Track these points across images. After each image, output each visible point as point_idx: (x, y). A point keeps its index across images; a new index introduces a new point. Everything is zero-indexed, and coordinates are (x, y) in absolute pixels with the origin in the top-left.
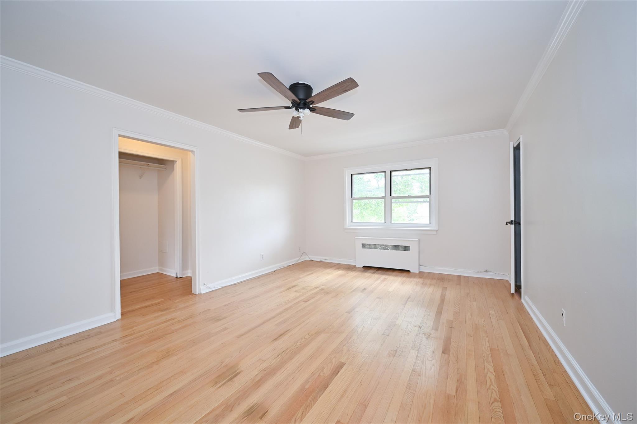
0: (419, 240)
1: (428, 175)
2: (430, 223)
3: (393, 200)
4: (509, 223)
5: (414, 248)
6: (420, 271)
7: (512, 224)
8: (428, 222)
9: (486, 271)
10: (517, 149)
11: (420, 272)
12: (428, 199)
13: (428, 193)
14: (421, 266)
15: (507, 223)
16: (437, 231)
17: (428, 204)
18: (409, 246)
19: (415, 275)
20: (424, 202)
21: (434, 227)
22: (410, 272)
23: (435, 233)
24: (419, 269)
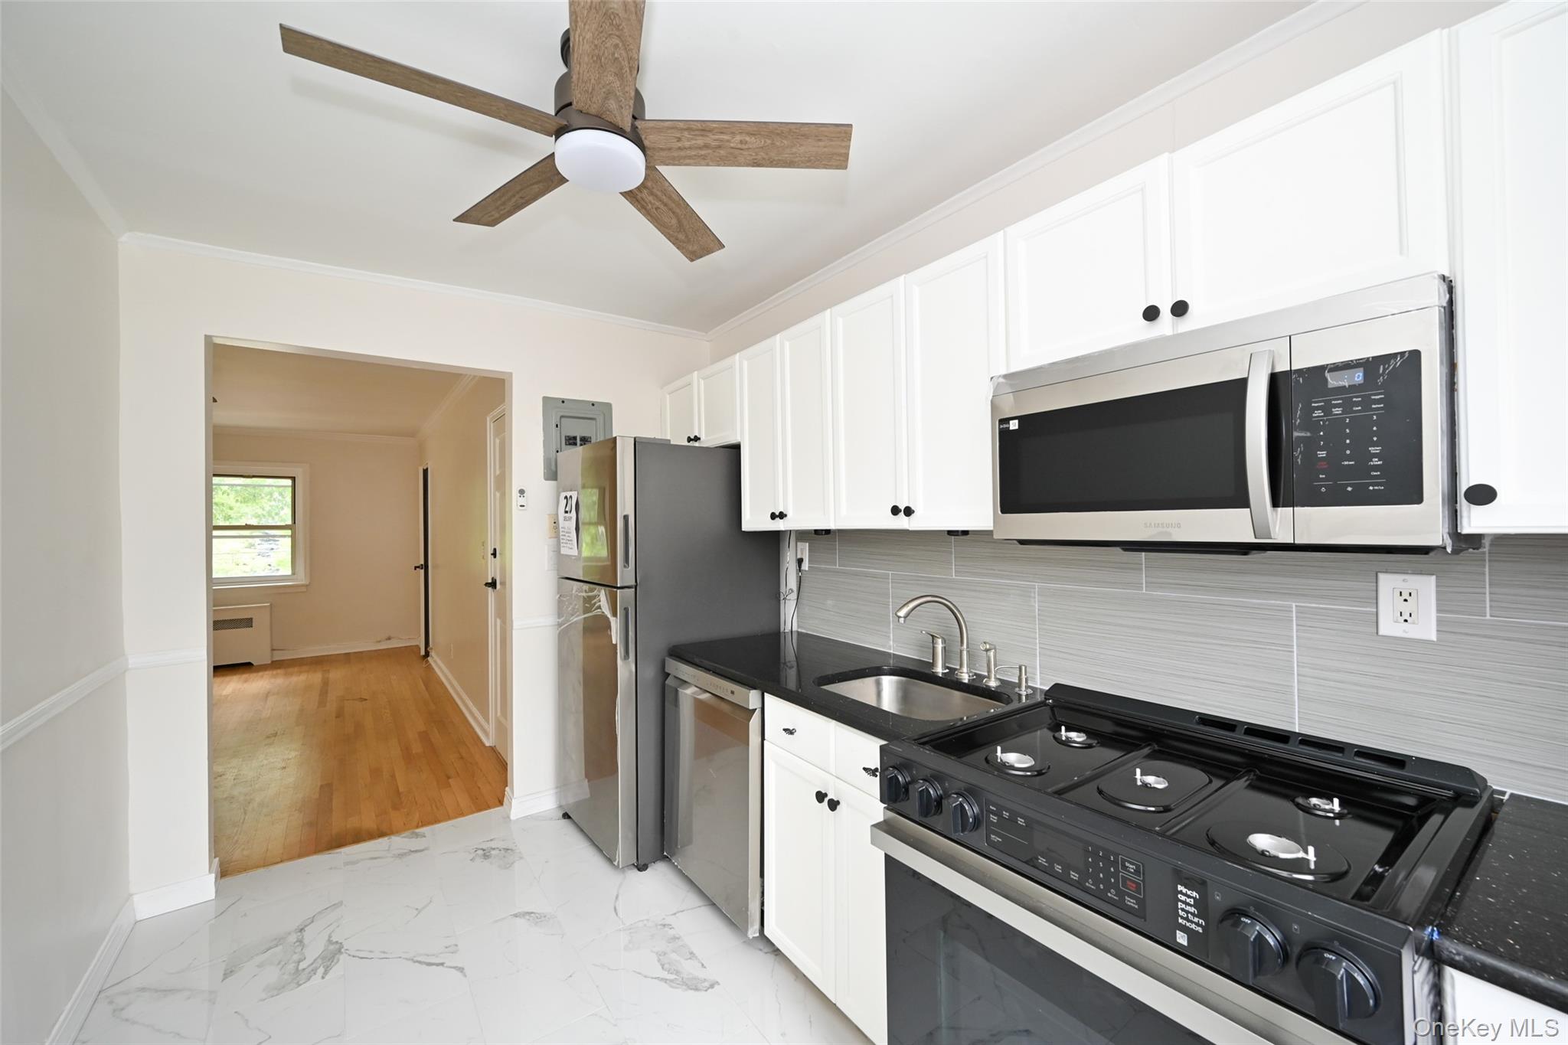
0: (271, 605)
1: (289, 490)
2: (294, 573)
3: (215, 533)
4: (418, 567)
5: (262, 621)
6: (274, 659)
7: (422, 568)
8: (289, 572)
9: (389, 639)
10: (425, 472)
11: (273, 662)
12: (289, 532)
13: (289, 522)
14: (275, 652)
15: (416, 568)
16: (307, 586)
17: (290, 539)
18: (249, 617)
19: (263, 668)
20: (284, 536)
21: (302, 579)
22: (252, 665)
23: (304, 589)
24: (272, 656)
